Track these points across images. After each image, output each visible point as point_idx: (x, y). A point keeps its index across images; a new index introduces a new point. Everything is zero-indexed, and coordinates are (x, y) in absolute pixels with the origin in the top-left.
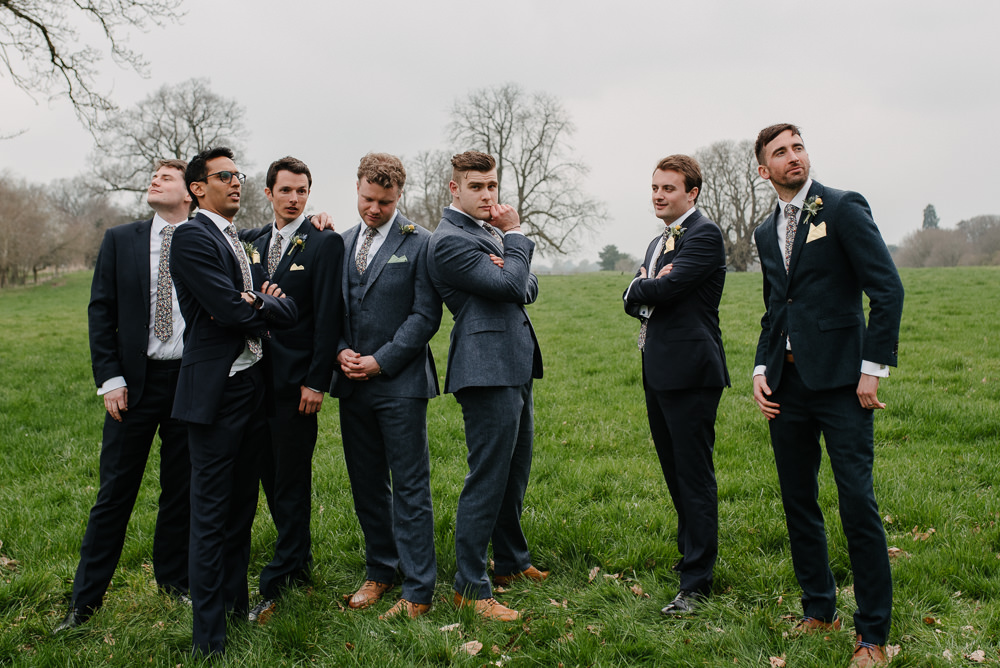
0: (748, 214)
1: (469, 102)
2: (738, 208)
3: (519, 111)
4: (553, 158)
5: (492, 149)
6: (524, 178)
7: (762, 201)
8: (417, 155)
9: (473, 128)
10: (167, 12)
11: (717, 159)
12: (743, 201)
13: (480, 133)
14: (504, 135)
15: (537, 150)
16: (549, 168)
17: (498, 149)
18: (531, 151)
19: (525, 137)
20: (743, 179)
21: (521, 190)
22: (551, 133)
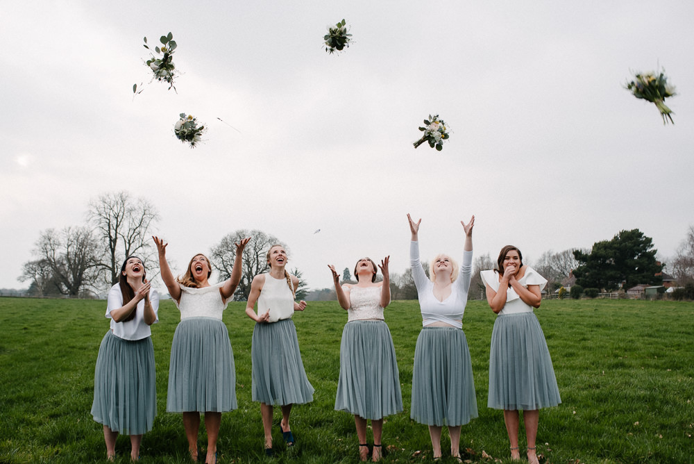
0: (254, 269)
1: (99, 199)
2: (249, 266)
3: (129, 207)
4: (147, 234)
5: (111, 227)
6: (130, 245)
7: (262, 263)
8: (63, 228)
9: (100, 215)
12: (252, 262)
13: (105, 218)
14: (119, 220)
15: (138, 229)
16: (145, 240)
17: (115, 227)
18: (135, 230)
19: (131, 222)
20: (252, 251)
21: (127, 252)
22: (147, 220)
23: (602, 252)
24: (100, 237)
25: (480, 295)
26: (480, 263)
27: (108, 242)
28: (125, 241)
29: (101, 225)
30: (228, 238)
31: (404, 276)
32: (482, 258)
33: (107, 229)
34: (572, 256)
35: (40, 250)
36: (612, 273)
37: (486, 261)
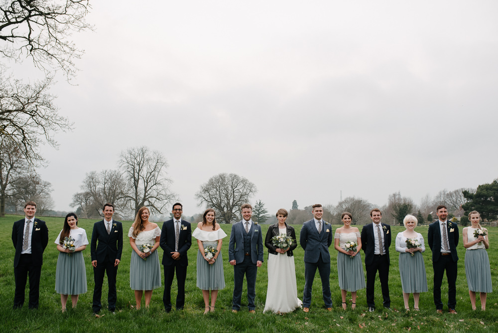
0: (231, 201)
1: (127, 152)
2: (227, 199)
3: (147, 157)
4: (159, 176)
5: (135, 171)
6: (147, 183)
7: (237, 197)
8: (102, 171)
9: (128, 163)
10: (67, 127)
11: (221, 180)
12: (229, 196)
13: (131, 165)
14: (141, 166)
15: (153, 173)
16: (158, 180)
17: (138, 171)
18: (151, 173)
19: (149, 168)
20: (230, 188)
21: (146, 188)
22: (159, 166)
23: (485, 192)
24: (128, 178)
25: (393, 221)
26: (393, 198)
27: (133, 182)
28: (145, 181)
29: (129, 170)
30: (214, 179)
31: (337, 207)
32: (394, 195)
33: (133, 172)
34: (461, 194)
35: (86, 186)
36: (492, 207)
37: (397, 197)
